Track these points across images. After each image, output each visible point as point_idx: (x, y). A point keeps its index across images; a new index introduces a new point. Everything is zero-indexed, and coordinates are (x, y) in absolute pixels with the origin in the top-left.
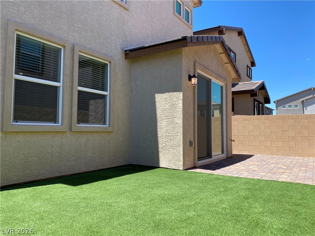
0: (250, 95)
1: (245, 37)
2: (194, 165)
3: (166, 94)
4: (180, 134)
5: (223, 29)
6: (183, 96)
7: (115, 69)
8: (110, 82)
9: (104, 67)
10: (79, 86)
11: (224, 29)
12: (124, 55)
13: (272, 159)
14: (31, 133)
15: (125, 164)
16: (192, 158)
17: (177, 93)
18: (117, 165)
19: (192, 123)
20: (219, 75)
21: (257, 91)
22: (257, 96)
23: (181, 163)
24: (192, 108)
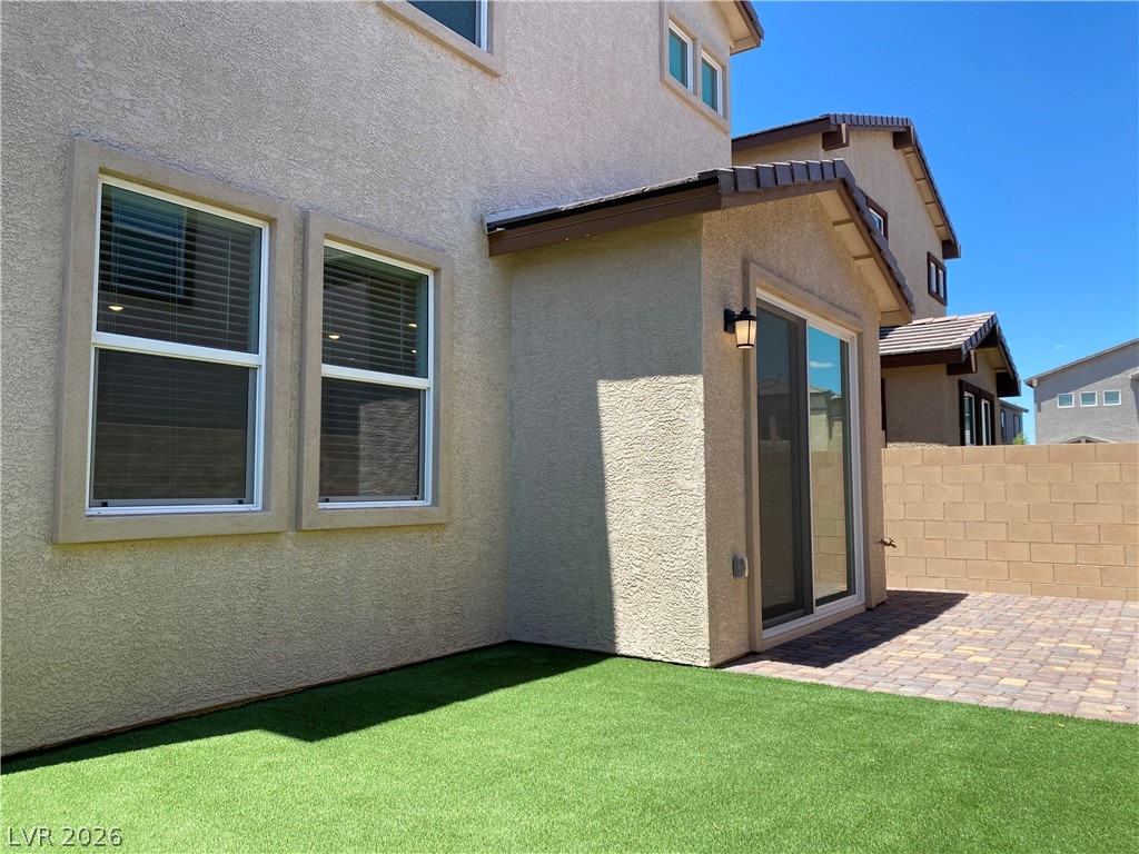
0: (943, 367)
1: (918, 151)
2: (750, 645)
3: (642, 381)
4: (695, 532)
5: (840, 126)
6: (705, 388)
7: (453, 294)
8: (435, 342)
9: (413, 286)
10: (325, 361)
11: (843, 126)
12: (486, 241)
13: (1038, 613)
14: (155, 542)
15: (494, 641)
16: (743, 619)
17: (684, 379)
18: (465, 648)
19: (740, 490)
20: (833, 305)
21: (972, 352)
22: (971, 371)
23: (704, 642)
24: (739, 432)
